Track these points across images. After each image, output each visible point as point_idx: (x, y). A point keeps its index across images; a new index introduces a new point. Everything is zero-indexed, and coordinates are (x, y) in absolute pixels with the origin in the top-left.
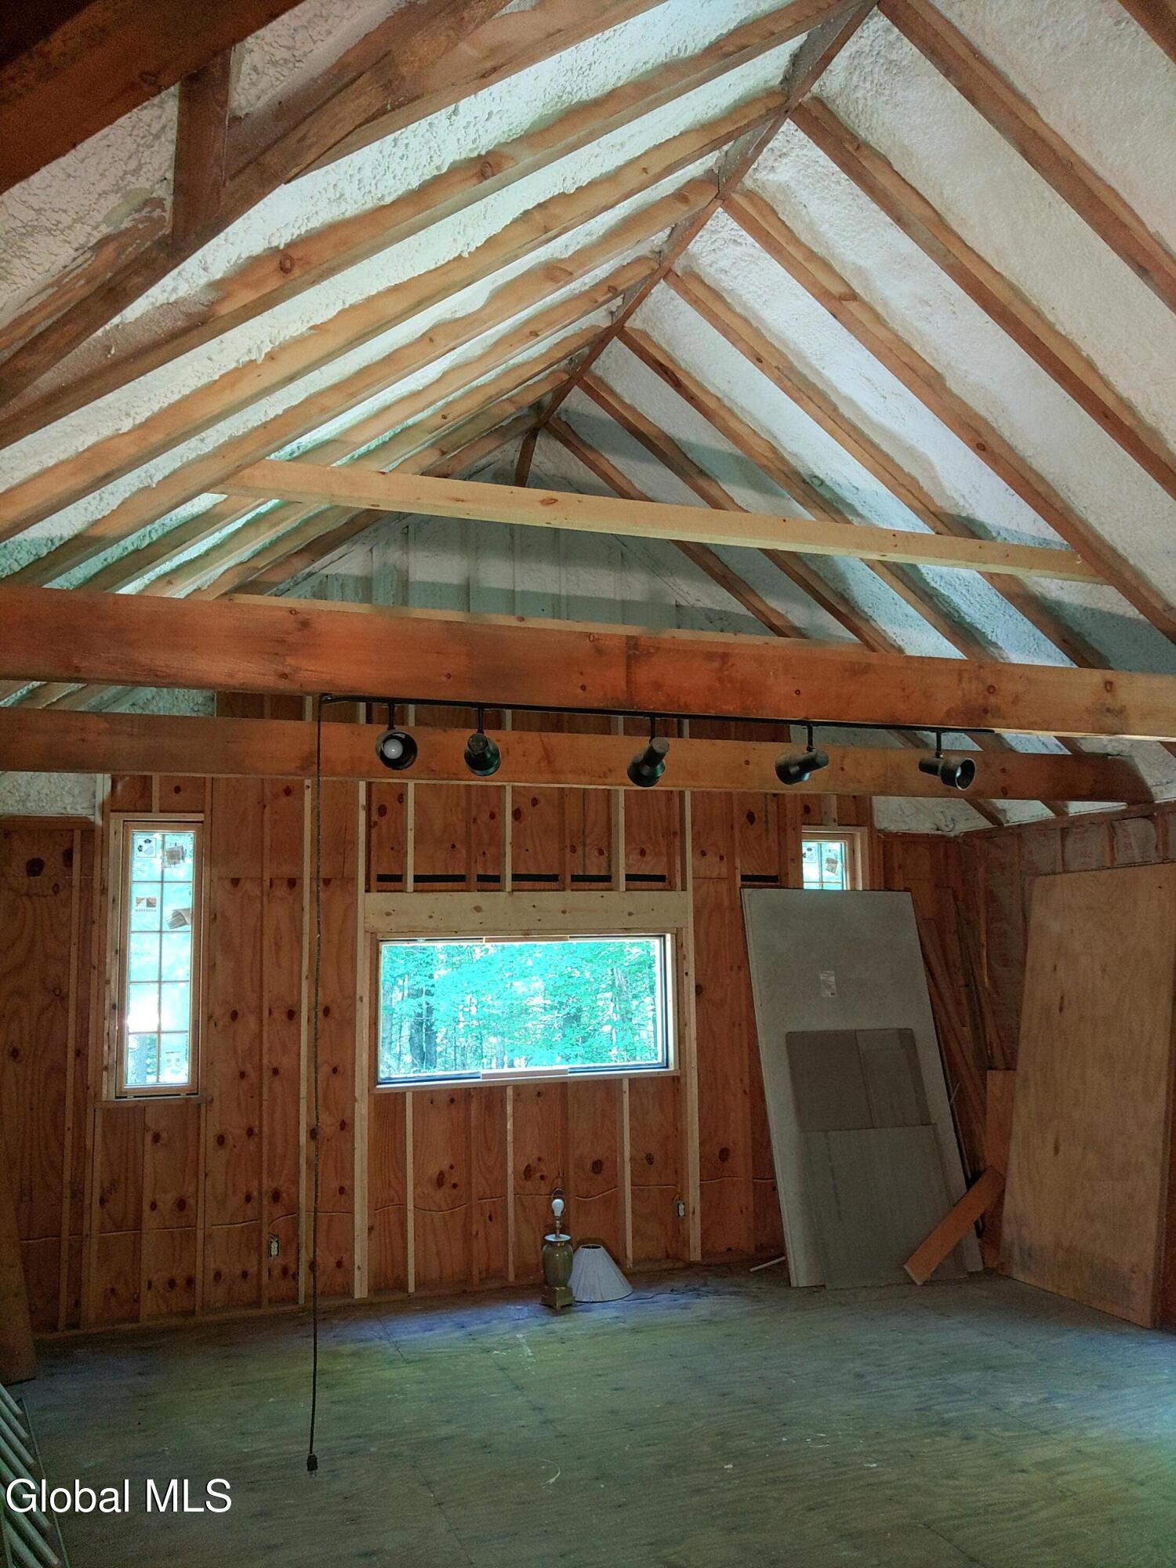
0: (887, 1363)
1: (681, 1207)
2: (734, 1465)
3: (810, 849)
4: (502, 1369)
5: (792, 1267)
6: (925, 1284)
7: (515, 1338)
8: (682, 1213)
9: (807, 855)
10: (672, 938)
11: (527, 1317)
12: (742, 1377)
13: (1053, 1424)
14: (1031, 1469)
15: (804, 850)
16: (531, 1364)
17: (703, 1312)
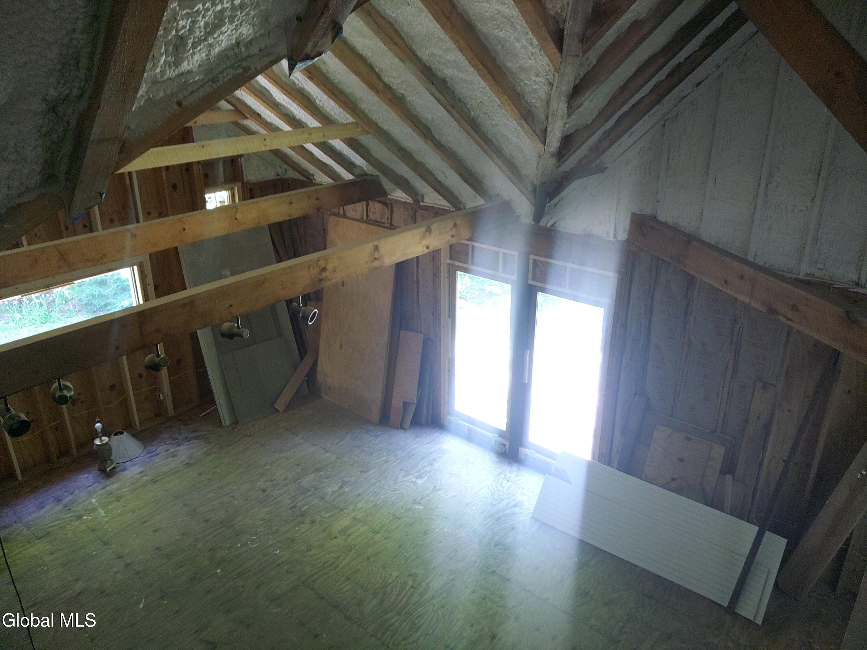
0: (274, 478)
1: (161, 395)
2: (221, 569)
3: (210, 198)
4: (93, 530)
5: (220, 410)
6: (284, 411)
7: (91, 503)
8: (162, 398)
9: (209, 201)
10: (138, 268)
11: (94, 483)
12: (212, 506)
13: (344, 504)
14: (338, 535)
15: (207, 199)
16: (107, 522)
17: (184, 458)
